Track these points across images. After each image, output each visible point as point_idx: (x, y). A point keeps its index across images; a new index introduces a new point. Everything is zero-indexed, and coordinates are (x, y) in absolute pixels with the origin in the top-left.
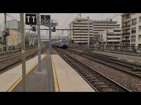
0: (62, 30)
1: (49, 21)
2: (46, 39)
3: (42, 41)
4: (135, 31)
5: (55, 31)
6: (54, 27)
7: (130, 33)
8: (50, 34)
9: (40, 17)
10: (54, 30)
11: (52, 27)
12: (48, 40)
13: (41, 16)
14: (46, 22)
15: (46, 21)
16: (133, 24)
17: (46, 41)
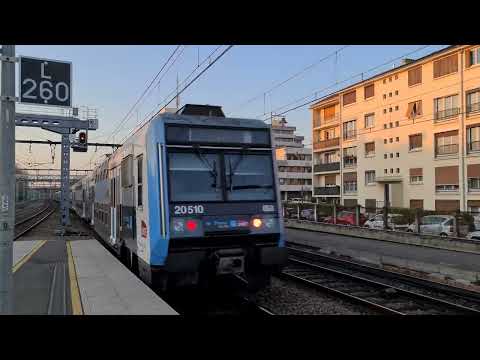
0: (112, 146)
1: (62, 89)
2: (50, 181)
3: (30, 185)
4: (356, 159)
5: (85, 150)
6: (82, 135)
7: (338, 163)
8: (65, 158)
9: (18, 66)
10: (82, 146)
11: (74, 132)
12: (58, 185)
13: (25, 61)
14: (46, 94)
15: (46, 86)
16: (346, 137)
17: (47, 185)
